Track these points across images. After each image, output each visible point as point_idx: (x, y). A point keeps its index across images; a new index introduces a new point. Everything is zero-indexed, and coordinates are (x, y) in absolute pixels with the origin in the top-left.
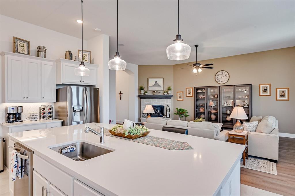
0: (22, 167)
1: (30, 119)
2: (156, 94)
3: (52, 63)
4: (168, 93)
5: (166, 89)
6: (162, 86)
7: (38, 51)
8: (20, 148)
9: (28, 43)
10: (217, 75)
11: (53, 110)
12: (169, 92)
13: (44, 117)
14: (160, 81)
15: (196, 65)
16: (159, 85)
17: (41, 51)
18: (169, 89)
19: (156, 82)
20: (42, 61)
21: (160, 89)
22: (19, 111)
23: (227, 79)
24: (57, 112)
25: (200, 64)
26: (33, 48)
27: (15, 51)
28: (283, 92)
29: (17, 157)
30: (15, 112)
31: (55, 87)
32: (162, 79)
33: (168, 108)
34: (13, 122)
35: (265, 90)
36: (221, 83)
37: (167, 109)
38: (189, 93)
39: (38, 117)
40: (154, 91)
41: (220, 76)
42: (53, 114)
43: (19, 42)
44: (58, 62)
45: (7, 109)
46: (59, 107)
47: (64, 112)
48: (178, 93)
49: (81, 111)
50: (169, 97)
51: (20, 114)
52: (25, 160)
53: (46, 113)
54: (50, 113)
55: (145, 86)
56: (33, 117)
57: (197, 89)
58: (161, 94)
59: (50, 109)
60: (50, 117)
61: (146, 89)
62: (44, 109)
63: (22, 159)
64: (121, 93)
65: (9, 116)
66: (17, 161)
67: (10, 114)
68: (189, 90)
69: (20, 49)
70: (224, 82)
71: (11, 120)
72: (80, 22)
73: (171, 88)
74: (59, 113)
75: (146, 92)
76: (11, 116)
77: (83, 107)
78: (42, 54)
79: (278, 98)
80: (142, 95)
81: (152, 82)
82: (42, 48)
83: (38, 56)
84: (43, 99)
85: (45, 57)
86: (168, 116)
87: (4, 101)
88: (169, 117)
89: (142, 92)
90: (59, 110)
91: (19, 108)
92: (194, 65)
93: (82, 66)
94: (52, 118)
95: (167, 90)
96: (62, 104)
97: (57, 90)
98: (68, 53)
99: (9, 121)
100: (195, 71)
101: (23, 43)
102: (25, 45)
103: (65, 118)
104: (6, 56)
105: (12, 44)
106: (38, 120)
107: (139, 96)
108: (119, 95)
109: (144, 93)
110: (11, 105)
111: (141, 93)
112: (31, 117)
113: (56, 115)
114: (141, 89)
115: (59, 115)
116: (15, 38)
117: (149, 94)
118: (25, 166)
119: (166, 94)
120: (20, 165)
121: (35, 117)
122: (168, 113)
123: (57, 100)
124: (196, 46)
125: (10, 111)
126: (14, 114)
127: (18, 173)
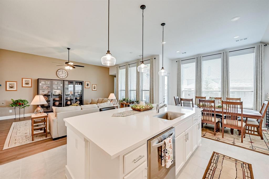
10: (59, 72)
23: (67, 76)
28: (95, 86)
35: (88, 85)
36: (61, 78)
41: (61, 73)
48: (8, 83)
68: (27, 80)
70: (63, 78)
79: (93, 90)
124: (69, 49)
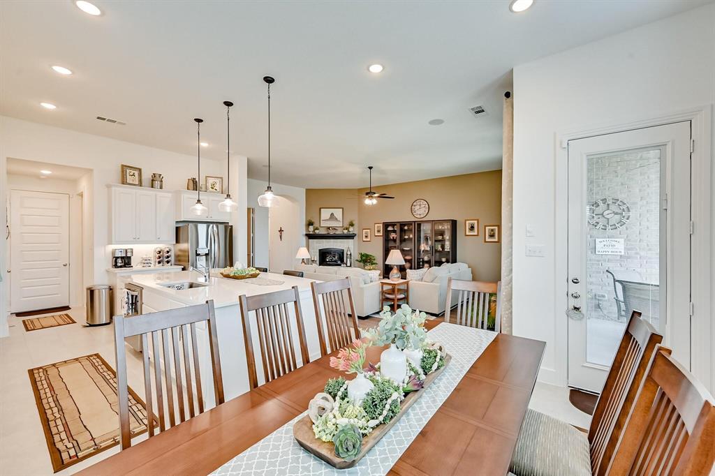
0: (132, 304)
1: (143, 265)
2: (332, 232)
3: (170, 195)
4: (349, 231)
5: (346, 225)
6: (341, 220)
7: (153, 180)
8: (130, 287)
9: (140, 170)
10: (414, 205)
11: (172, 254)
12: (351, 229)
13: (159, 262)
14: (338, 213)
15: (369, 193)
16: (336, 219)
17: (156, 181)
18: (352, 225)
19: (332, 214)
20: (157, 193)
21: (338, 225)
22: (129, 255)
24: (177, 257)
25: (375, 193)
26: (147, 176)
27: (124, 182)
28: (492, 230)
29: (128, 294)
30: (124, 255)
31: (175, 225)
32: (341, 210)
33: (349, 253)
34: (121, 267)
35: (472, 228)
36: (418, 216)
37: (347, 254)
38: (379, 231)
39: (153, 262)
40: (329, 228)
41: (418, 207)
42: (172, 259)
43: (128, 171)
44: (177, 193)
45: (114, 252)
46: (180, 250)
47: (185, 256)
48: (364, 231)
49: (207, 255)
50: (351, 237)
51: (130, 258)
52: (136, 296)
53: (163, 258)
54: (168, 257)
55: (315, 221)
56: (146, 262)
57: (386, 225)
58: (339, 232)
59: (168, 252)
60: (168, 262)
61: (316, 225)
62: (160, 252)
63: (132, 296)
64: (281, 231)
65: (116, 261)
66: (128, 298)
67: (118, 258)
68: (378, 227)
69: (129, 179)
70: (422, 216)
71: (119, 265)
72: (204, 145)
73: (354, 223)
74: (179, 258)
75: (317, 229)
76: (119, 261)
77: (210, 251)
78: (157, 183)
79: (487, 240)
80: (311, 233)
81: (326, 214)
82: (157, 176)
83: (152, 187)
84: (158, 241)
85: (161, 188)
86: (349, 264)
87: (110, 243)
88: (351, 266)
89: (311, 228)
90: (180, 253)
91: (129, 251)
92: (367, 194)
93: (199, 204)
94: (170, 264)
95: (348, 227)
96: (183, 246)
97: (177, 229)
98: (191, 182)
99: (116, 266)
100: (368, 202)
101: (133, 172)
102: (136, 173)
103: (186, 264)
104: (113, 188)
105: (120, 173)
106: (152, 265)
107: (306, 235)
108: (279, 233)
109: (314, 231)
110: (119, 248)
111: (310, 230)
112: (144, 261)
113: (176, 261)
114: (310, 224)
115: (179, 261)
116: (123, 166)
117: (322, 232)
118: (136, 304)
119: (346, 231)
120: (130, 302)
121: (148, 261)
122: (348, 260)
123: (177, 241)
124: (370, 168)
125: (118, 254)
126: (122, 258)
127: (129, 309)
